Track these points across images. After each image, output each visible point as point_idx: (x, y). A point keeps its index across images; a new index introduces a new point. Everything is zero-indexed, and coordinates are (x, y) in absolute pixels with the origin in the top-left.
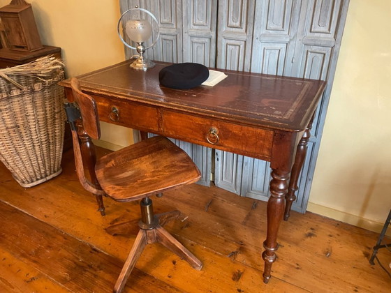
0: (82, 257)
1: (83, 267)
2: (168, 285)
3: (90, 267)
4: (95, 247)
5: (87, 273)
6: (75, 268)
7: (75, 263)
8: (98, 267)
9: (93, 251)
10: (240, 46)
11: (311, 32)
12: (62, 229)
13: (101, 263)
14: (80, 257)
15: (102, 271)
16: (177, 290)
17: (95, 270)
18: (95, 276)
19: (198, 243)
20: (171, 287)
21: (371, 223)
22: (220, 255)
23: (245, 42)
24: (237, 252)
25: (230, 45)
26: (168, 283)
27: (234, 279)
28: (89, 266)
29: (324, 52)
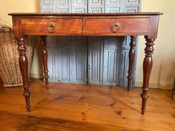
0: (25, 121)
1: (26, 125)
2: (85, 123)
3: (32, 124)
4: (31, 115)
5: (30, 127)
6: (21, 127)
7: (20, 124)
8: (37, 123)
9: (31, 117)
10: (99, 11)
11: (129, 2)
12: (6, 110)
13: (39, 121)
14: (23, 121)
15: (40, 125)
16: (91, 124)
17: (36, 125)
18: (37, 128)
19: (92, 104)
20: (87, 124)
21: (163, 85)
22: (105, 107)
23: (101, 8)
24: (113, 104)
25: (94, 11)
26: (84, 122)
27: (118, 114)
28: (30, 124)
29: (135, 9)
